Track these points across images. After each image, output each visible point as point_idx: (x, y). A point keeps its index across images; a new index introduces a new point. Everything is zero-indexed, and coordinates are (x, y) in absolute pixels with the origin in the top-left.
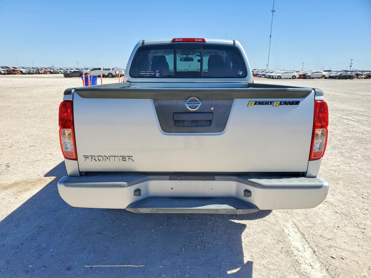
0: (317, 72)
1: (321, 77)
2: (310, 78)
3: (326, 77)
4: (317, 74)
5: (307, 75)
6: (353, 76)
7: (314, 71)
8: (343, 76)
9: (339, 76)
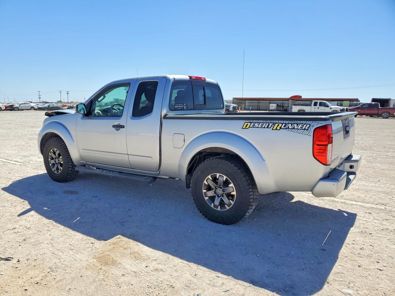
0: (25, 104)
1: (30, 108)
2: (18, 109)
3: (35, 108)
4: (25, 105)
5: (15, 106)
6: (60, 107)
7: (22, 103)
8: (51, 107)
9: (47, 107)
